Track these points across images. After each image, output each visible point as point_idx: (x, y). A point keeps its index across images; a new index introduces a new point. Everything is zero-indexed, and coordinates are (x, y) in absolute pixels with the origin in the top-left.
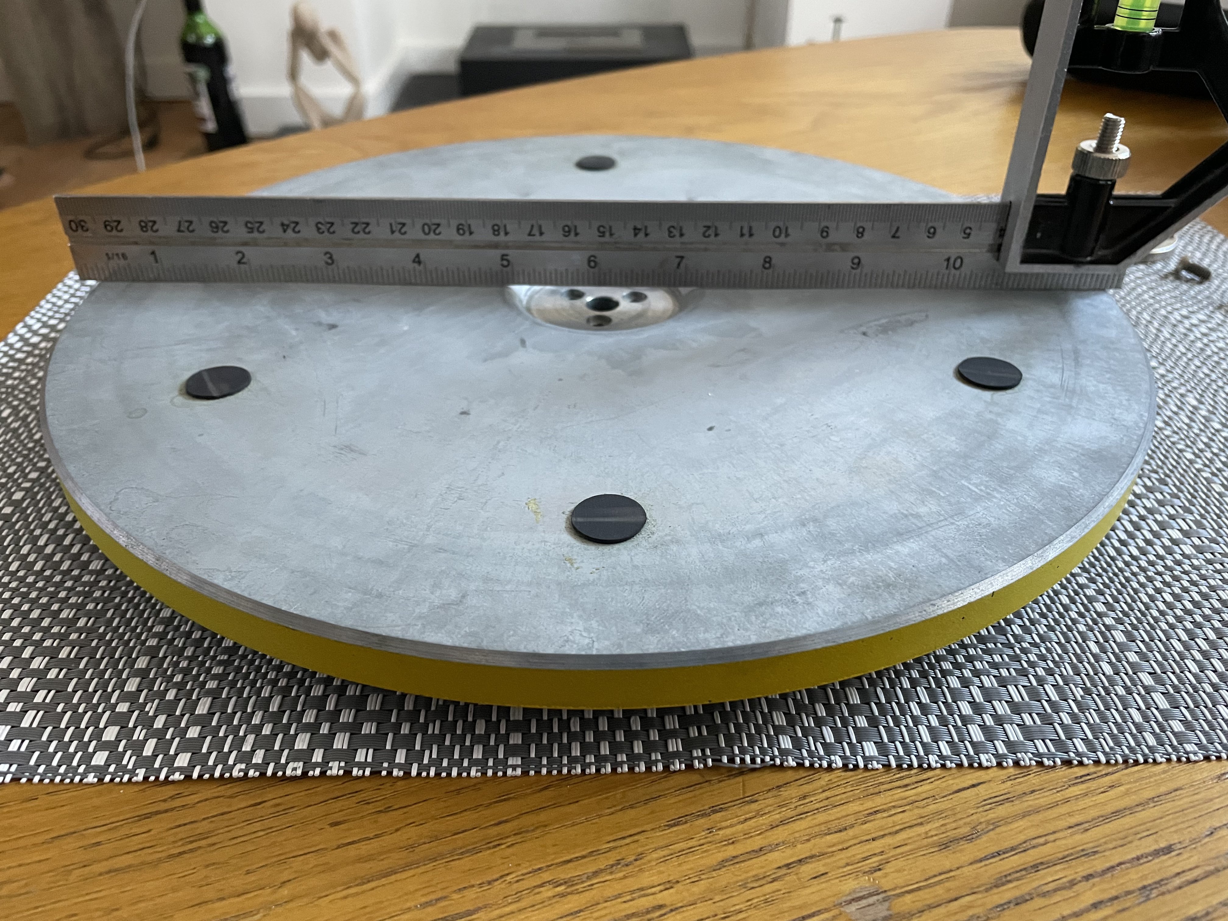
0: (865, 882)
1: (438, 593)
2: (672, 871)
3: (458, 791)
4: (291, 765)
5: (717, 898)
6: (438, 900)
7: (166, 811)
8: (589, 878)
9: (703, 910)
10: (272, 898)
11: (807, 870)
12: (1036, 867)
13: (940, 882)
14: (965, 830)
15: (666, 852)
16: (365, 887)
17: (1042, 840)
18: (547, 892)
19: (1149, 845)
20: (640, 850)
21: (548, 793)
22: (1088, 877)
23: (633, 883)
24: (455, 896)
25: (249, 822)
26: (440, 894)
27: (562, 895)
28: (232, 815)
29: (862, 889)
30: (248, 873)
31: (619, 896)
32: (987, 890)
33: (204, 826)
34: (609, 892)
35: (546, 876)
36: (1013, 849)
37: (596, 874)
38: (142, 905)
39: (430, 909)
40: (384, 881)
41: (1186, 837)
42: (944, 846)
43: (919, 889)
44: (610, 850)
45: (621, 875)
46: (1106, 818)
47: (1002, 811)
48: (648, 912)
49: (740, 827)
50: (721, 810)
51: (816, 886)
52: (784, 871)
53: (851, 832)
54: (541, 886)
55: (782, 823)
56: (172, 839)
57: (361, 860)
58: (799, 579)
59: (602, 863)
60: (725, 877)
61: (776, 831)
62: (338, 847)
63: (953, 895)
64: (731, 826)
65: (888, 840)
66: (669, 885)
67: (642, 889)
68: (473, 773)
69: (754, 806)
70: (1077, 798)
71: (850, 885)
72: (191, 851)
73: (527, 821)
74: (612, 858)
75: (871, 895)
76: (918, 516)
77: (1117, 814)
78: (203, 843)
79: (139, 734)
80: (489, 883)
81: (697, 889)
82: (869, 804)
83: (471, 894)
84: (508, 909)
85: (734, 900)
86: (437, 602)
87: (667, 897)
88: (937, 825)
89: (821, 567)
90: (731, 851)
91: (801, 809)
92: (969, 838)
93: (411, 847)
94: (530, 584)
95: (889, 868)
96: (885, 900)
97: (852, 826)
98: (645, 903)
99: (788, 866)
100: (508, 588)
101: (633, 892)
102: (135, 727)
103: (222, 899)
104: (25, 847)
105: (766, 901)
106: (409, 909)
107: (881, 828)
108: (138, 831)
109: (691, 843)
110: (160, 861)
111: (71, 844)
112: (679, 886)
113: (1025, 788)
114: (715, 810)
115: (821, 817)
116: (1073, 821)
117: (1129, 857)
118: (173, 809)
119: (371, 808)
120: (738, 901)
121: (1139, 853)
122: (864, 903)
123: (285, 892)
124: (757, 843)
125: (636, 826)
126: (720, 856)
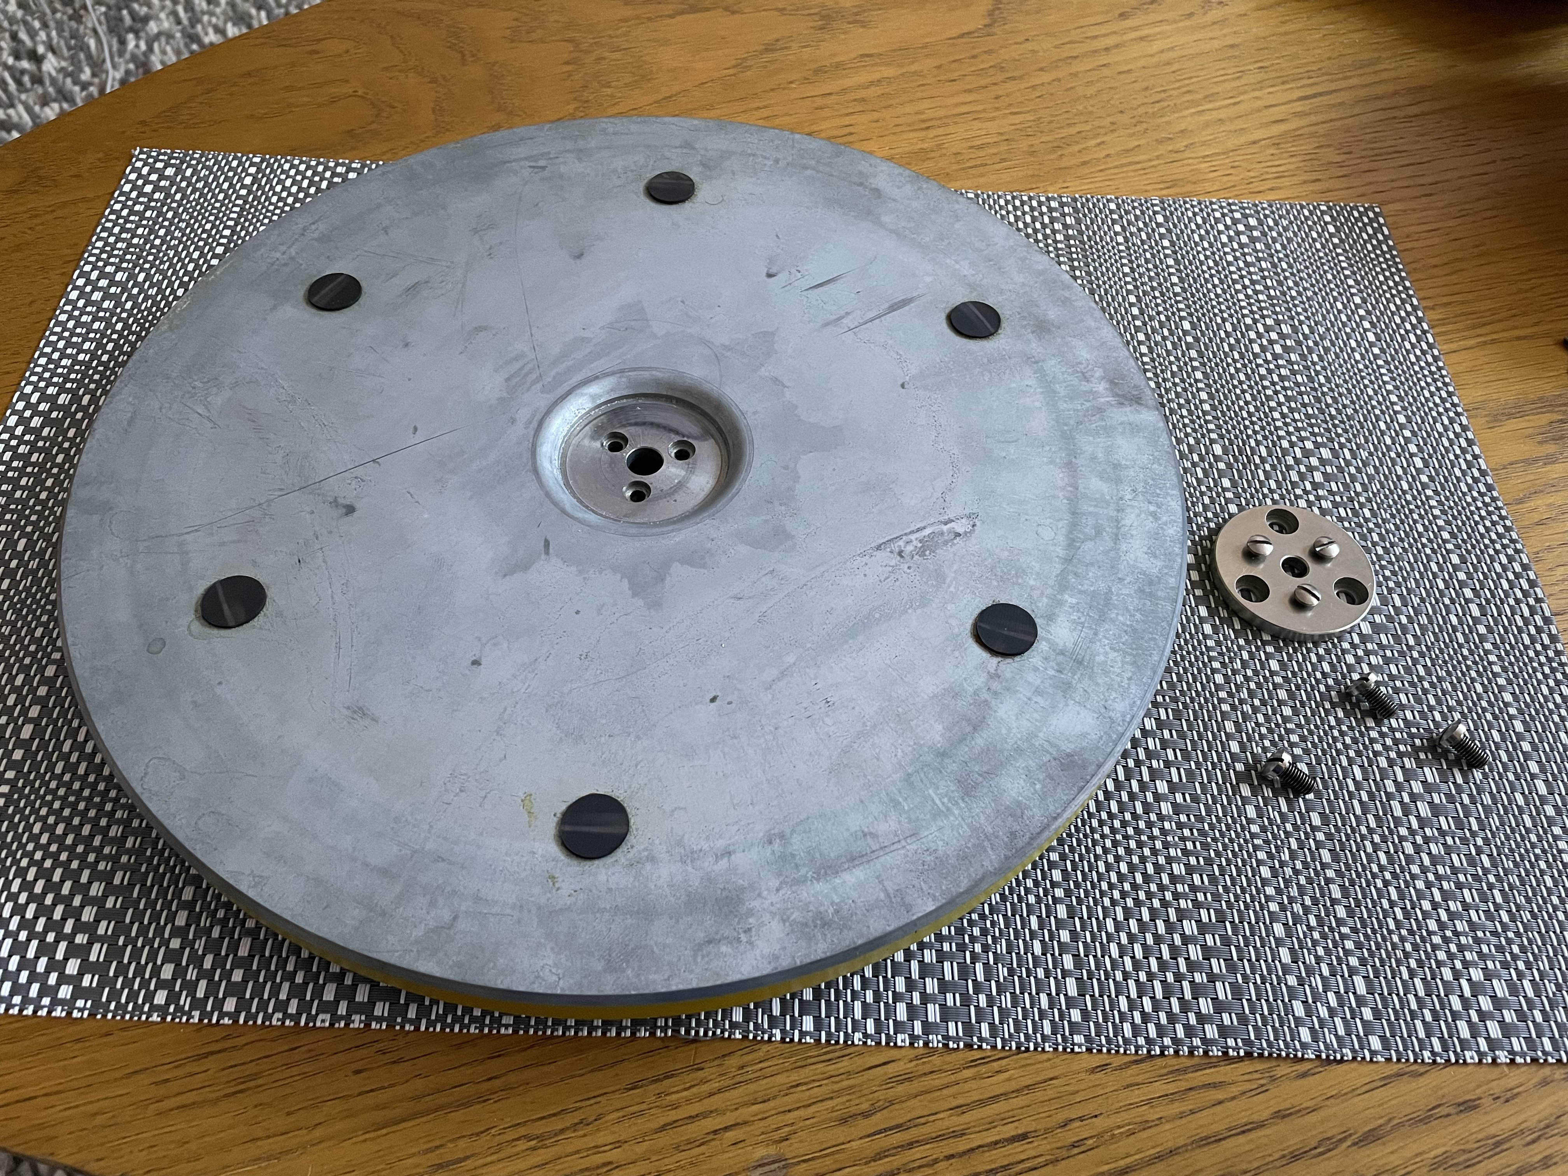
0: (772, 1150)
1: (433, 914)
2: (624, 1131)
3: (459, 1046)
4: (321, 1017)
5: (654, 1158)
6: (437, 1147)
7: (219, 1052)
8: (556, 1135)
9: (643, 1167)
10: (308, 1138)
11: (731, 1135)
12: (911, 1145)
13: (833, 1153)
14: (865, 1106)
15: (621, 1114)
16: (380, 1133)
17: (923, 1120)
18: (522, 1145)
19: (1010, 1131)
20: (600, 1111)
21: (533, 1052)
22: (949, 1157)
23: (589, 1141)
24: (450, 1145)
25: (288, 1066)
26: (437, 1143)
27: (534, 1149)
28: (273, 1058)
29: (769, 1156)
30: (288, 1114)
31: (578, 1152)
32: (866, 1163)
33: (252, 1068)
34: (571, 1149)
35: (522, 1131)
36: (898, 1126)
37: (562, 1131)
38: (207, 1139)
39: (429, 1155)
40: (394, 1128)
41: (1041, 1126)
42: (844, 1121)
43: (813, 1159)
44: (577, 1109)
45: (581, 1133)
46: (982, 1103)
47: (900, 1089)
48: (598, 1167)
49: (685, 1093)
50: (672, 1076)
51: (734, 1152)
52: (711, 1137)
53: (772, 1104)
54: (518, 1139)
55: (720, 1091)
56: (225, 1079)
57: (378, 1107)
58: (750, 913)
59: (569, 1120)
60: (666, 1139)
61: (712, 1099)
62: (360, 1094)
63: (838, 1166)
64: (677, 1092)
65: (802, 1113)
66: (618, 1144)
67: (596, 1147)
68: (472, 1030)
69: (700, 1074)
70: (966, 1081)
71: (761, 1152)
72: (241, 1091)
73: (512, 1078)
74: (577, 1117)
75: (774, 1162)
76: (874, 836)
77: (995, 1098)
78: (251, 1084)
79: (192, 974)
80: (477, 1134)
81: (640, 1149)
82: (794, 1077)
83: (462, 1143)
84: (489, 1159)
85: (666, 1161)
86: (432, 924)
87: (614, 1155)
88: (845, 1099)
89: (773, 898)
90: (673, 1115)
91: (738, 1079)
92: (866, 1115)
93: (417, 1098)
94: (513, 907)
95: (794, 1140)
96: (784, 1167)
97: (774, 1098)
98: (599, 1159)
99: (715, 1132)
100: (494, 911)
101: (589, 1149)
102: (188, 965)
103: (268, 1137)
104: (107, 1082)
105: (691, 1163)
106: (414, 1155)
107: (798, 1101)
108: (197, 1070)
109: (644, 1107)
110: (218, 1100)
111: (144, 1079)
112: (626, 1146)
113: (927, 1068)
114: (668, 1076)
115: (752, 1087)
116: (955, 1103)
117: (989, 1140)
118: (225, 1050)
119: (387, 1058)
120: (669, 1162)
121: (998, 1138)
122: (767, 1168)
123: (318, 1133)
124: (696, 1108)
125: (600, 1088)
126: (662, 1121)
